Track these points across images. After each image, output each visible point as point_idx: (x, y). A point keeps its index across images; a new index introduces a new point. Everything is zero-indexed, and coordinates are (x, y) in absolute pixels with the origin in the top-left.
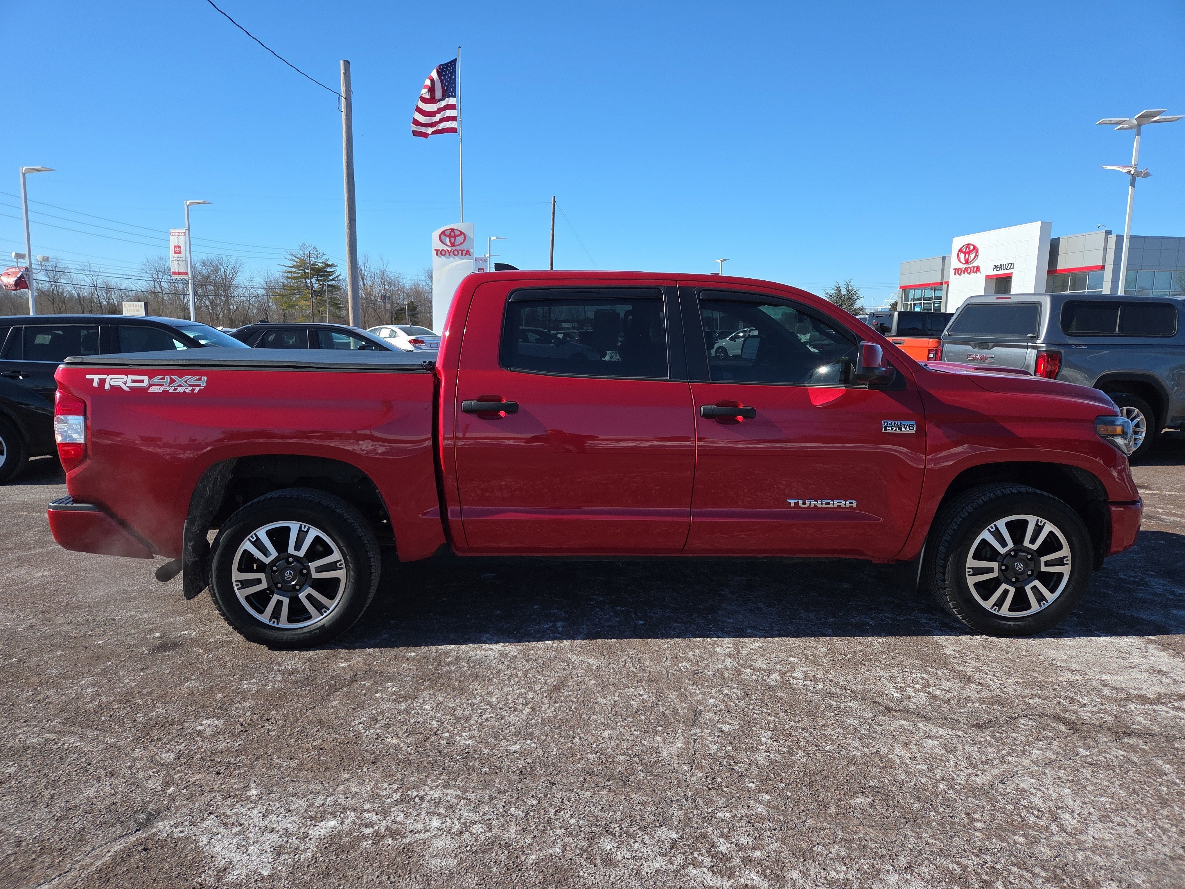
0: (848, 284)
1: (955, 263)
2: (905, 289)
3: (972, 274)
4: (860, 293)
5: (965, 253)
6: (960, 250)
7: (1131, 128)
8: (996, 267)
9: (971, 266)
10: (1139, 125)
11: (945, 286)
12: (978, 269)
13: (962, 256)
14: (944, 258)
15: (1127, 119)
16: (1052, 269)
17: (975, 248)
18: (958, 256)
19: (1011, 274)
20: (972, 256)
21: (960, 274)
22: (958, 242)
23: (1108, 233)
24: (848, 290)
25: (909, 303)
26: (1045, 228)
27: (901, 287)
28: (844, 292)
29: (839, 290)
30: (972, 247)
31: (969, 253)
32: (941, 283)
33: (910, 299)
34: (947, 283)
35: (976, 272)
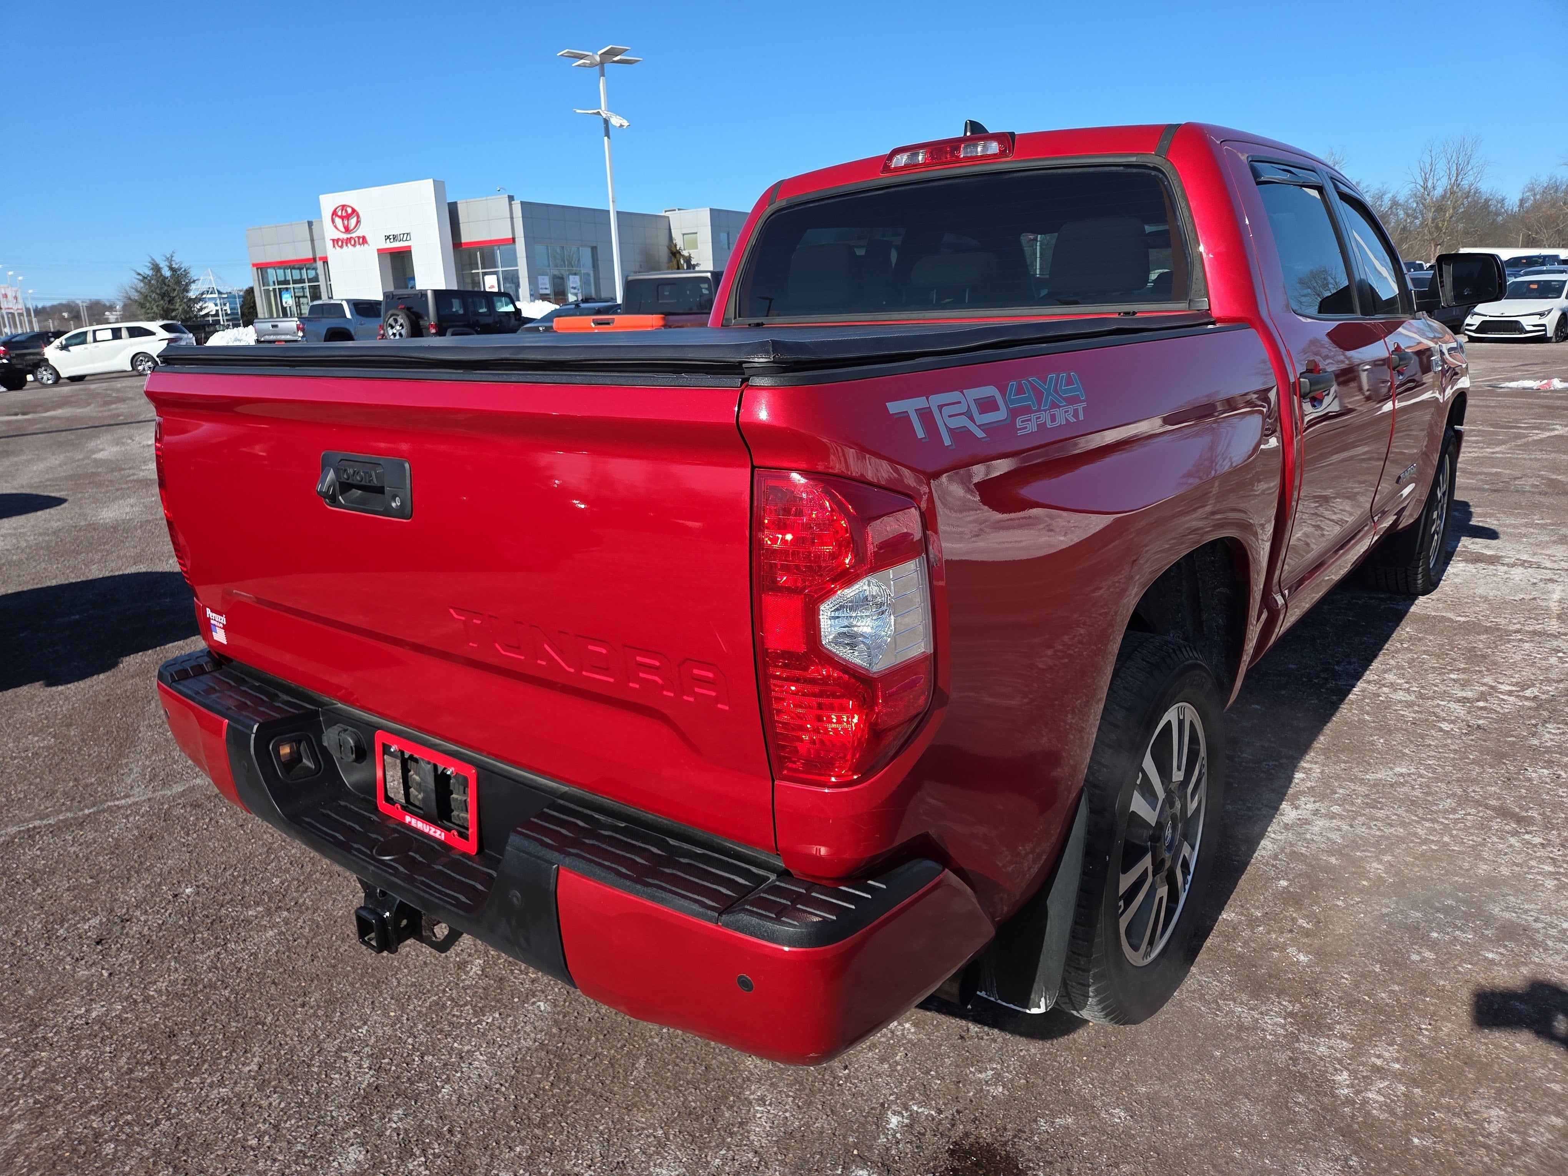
0: (170, 260)
1: (330, 231)
2: (261, 268)
3: (358, 246)
4: (193, 274)
5: (342, 217)
6: (334, 213)
7: (592, 65)
8: (388, 238)
9: (354, 235)
10: (602, 63)
11: (320, 264)
12: (364, 240)
13: (338, 221)
14: (310, 224)
15: (590, 54)
16: (457, 243)
17: (354, 211)
18: (333, 221)
19: (410, 247)
20: (353, 221)
21: (341, 247)
22: (329, 202)
23: (511, 198)
24: (171, 268)
25: (271, 289)
26: (439, 188)
27: (254, 265)
28: (167, 273)
29: (157, 268)
30: (349, 210)
31: (348, 217)
32: (314, 260)
33: (271, 283)
34: (325, 261)
35: (363, 243)
